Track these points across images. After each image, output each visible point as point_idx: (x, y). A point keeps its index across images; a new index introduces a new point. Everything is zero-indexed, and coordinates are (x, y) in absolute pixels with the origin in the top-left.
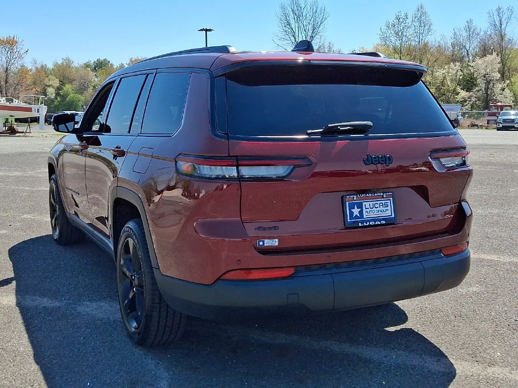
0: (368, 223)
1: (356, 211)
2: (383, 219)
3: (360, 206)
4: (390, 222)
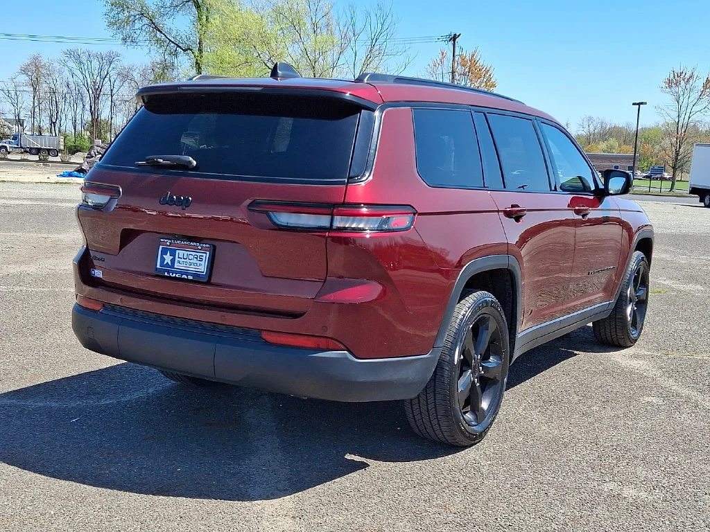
0: (174, 275)
1: (168, 258)
2: (192, 274)
3: (173, 254)
4: (197, 280)
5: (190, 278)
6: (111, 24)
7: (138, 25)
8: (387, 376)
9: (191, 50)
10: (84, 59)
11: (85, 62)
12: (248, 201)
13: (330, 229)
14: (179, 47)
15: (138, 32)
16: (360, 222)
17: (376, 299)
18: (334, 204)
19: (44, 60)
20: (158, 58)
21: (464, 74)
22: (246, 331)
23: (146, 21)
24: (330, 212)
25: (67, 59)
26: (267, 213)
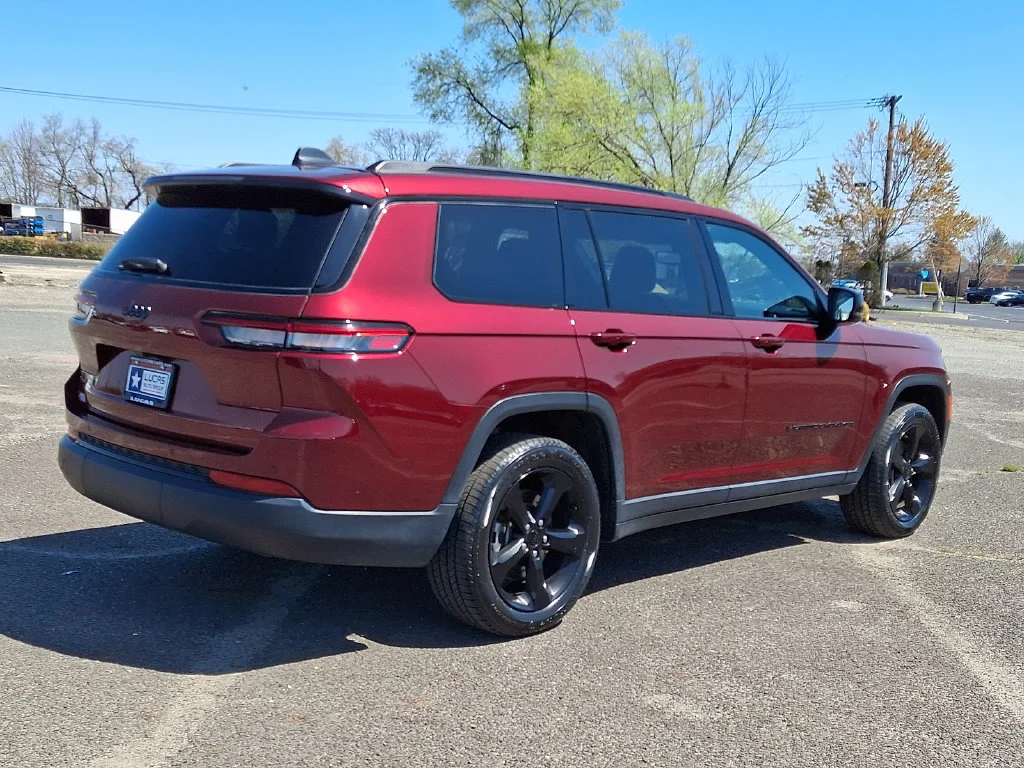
0: (139, 400)
2: (153, 399)
3: (141, 374)
4: (157, 406)
5: (152, 403)
6: (417, 97)
7: (451, 97)
8: (365, 534)
9: (518, 127)
10: (396, 141)
11: (397, 146)
12: (202, 312)
13: (284, 348)
14: (501, 122)
15: (452, 105)
16: (337, 340)
17: (345, 437)
18: (290, 318)
19: (346, 144)
20: (478, 141)
21: (904, 153)
22: (195, 469)
23: (463, 91)
24: (283, 326)
25: (374, 142)
26: (219, 326)
